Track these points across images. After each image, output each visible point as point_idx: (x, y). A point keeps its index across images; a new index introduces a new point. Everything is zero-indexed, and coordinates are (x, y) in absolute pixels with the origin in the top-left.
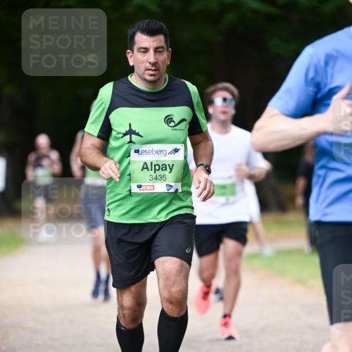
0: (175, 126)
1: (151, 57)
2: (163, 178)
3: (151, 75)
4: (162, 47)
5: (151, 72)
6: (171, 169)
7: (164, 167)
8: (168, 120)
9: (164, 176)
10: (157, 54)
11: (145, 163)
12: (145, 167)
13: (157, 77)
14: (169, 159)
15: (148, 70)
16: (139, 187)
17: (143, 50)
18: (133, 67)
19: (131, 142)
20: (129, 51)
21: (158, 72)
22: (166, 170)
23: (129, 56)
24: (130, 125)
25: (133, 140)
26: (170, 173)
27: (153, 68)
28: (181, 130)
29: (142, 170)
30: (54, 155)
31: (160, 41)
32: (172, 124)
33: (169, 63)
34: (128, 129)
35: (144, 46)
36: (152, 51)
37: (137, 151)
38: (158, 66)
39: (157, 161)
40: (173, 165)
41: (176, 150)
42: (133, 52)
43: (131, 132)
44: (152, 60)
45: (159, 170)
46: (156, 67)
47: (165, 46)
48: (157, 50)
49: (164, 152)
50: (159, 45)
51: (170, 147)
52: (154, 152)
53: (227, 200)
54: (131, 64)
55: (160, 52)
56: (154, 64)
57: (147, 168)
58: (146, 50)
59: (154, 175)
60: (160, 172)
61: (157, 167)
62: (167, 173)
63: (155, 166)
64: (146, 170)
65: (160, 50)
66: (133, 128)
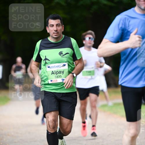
0: (63, 56)
1: (55, 28)
2: (60, 76)
3: (55, 35)
4: (59, 24)
5: (55, 34)
6: (63, 73)
7: (60, 72)
8: (61, 53)
9: (61, 76)
10: (57, 27)
11: (53, 72)
12: (53, 73)
13: (58, 36)
14: (62, 69)
15: (54, 33)
16: (51, 81)
17: (52, 26)
18: (49, 33)
19: (46, 63)
20: (47, 27)
21: (58, 34)
22: (61, 73)
23: (47, 29)
24: (46, 56)
25: (47, 62)
26: (63, 74)
27: (56, 33)
28: (66, 57)
29: (52, 74)
30: (24, 66)
31: (58, 22)
32: (62, 55)
33: (63, 31)
34: (45, 58)
35: (52, 24)
36: (55, 26)
37: (49, 67)
38: (58, 31)
39: (57, 70)
40: (64, 71)
41: (64, 65)
42: (48, 27)
43: (46, 59)
44: (55, 29)
45: (58, 74)
46: (57, 32)
47: (60, 24)
48: (57, 25)
49: (60, 66)
50: (58, 23)
51: (62, 64)
52: (55, 67)
53: (92, 77)
54: (48, 32)
55: (58, 26)
56: (56, 31)
57: (54, 73)
58: (53, 26)
59: (57, 76)
60: (59, 74)
61: (57, 73)
62: (61, 74)
63: (56, 72)
64: (53, 74)
65: (58, 25)
66: (47, 58)
